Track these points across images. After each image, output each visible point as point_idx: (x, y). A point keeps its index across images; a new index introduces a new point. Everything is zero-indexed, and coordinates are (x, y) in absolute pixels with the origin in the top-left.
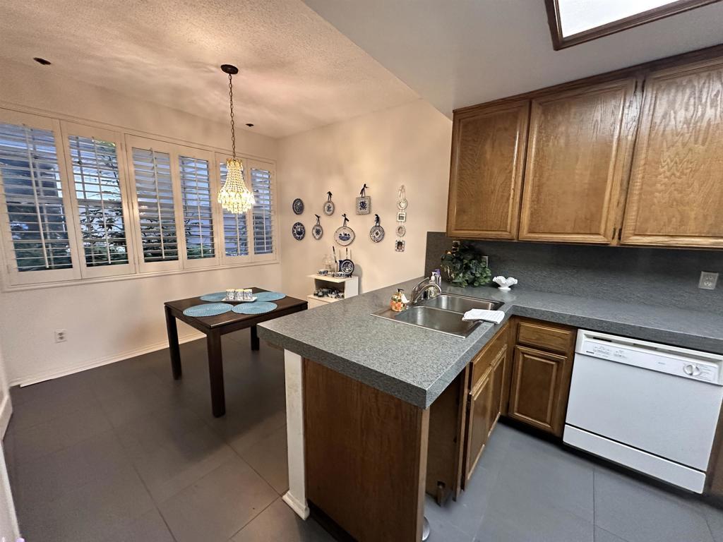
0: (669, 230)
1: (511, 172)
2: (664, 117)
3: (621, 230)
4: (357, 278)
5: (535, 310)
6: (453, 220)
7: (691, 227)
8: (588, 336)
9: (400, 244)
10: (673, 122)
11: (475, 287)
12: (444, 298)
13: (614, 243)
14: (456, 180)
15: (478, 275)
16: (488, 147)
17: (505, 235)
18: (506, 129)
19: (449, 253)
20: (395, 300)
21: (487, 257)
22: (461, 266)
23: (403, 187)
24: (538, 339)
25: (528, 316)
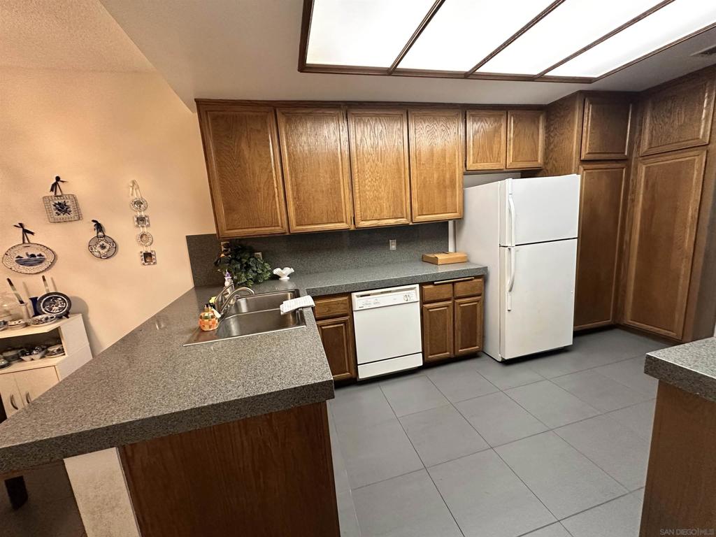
0: (376, 216)
1: (271, 172)
2: (361, 140)
3: (354, 218)
4: (79, 318)
5: (322, 288)
6: (223, 220)
7: (385, 213)
8: (358, 296)
9: (148, 256)
10: (366, 146)
11: (260, 283)
12: (243, 302)
13: (352, 228)
14: (216, 176)
15: (261, 272)
16: (244, 146)
17: (278, 230)
18: (259, 131)
19: (223, 255)
20: (206, 318)
21: (260, 254)
22: (242, 266)
23: (134, 182)
24: (329, 311)
25: (319, 295)
